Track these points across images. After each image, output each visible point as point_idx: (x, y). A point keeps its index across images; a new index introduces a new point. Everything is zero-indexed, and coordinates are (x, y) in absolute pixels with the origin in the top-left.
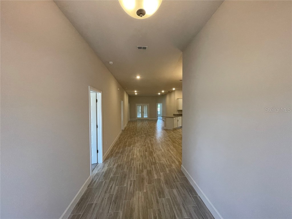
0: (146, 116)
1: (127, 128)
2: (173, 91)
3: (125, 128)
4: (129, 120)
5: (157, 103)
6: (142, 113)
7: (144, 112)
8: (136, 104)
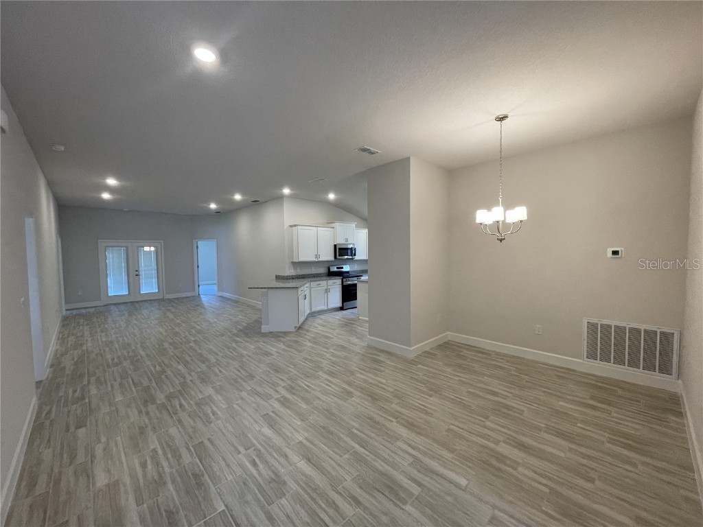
0: (149, 286)
1: (68, 363)
2: (280, 198)
3: (56, 365)
4: (64, 313)
5: (194, 241)
6: (133, 275)
7: (142, 273)
8: (102, 244)
